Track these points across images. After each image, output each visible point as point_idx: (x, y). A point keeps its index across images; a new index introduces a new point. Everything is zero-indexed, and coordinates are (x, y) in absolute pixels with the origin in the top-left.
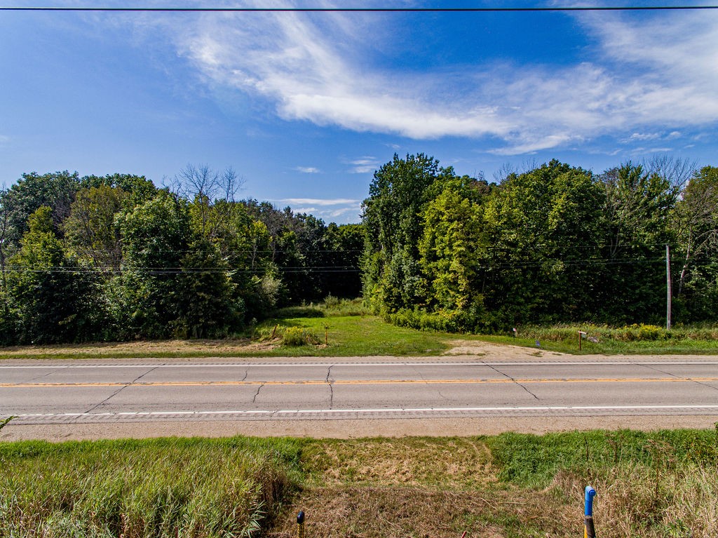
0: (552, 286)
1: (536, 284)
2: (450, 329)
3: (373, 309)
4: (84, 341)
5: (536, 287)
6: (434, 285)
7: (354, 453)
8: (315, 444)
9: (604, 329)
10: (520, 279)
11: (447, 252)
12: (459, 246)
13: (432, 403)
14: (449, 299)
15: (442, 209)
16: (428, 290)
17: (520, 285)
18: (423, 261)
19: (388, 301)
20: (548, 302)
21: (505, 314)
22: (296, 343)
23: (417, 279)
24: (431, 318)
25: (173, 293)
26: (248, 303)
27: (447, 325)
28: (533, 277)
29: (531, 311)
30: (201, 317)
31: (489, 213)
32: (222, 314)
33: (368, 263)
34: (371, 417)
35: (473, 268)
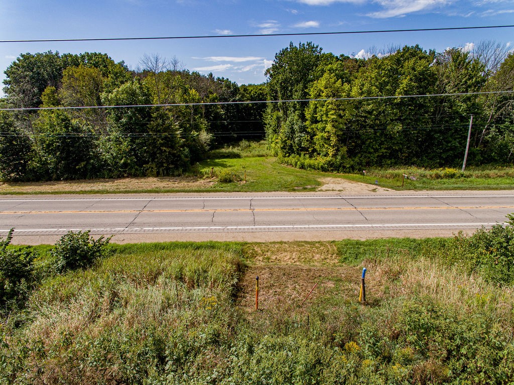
0: (393, 141)
1: (383, 139)
2: (323, 169)
3: (273, 152)
4: (93, 178)
5: (382, 141)
6: (315, 139)
7: (269, 249)
8: (249, 245)
9: (422, 171)
10: (372, 136)
11: (324, 118)
12: (332, 114)
13: (309, 222)
14: (324, 149)
15: (322, 89)
16: (311, 143)
17: (372, 140)
18: (308, 123)
19: (284, 148)
20: (389, 151)
21: (360, 160)
22: (227, 181)
23: (303, 135)
24: (312, 162)
25: (146, 148)
26: (191, 151)
27: (322, 167)
28: (381, 135)
29: (377, 157)
30: (165, 162)
31: (355, 91)
32: (177, 161)
33: (270, 118)
34: (276, 230)
35: (341, 130)
